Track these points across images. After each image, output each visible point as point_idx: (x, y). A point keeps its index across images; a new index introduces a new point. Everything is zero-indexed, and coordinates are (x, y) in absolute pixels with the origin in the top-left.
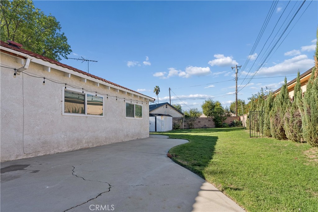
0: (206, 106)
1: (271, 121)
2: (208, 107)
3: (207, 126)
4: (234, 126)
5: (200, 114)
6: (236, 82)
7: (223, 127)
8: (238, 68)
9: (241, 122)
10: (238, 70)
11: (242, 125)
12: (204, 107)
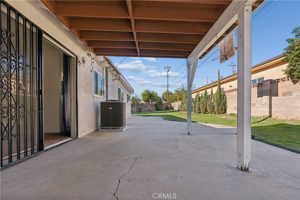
0: (145, 95)
1: (201, 106)
2: (147, 95)
3: (151, 110)
4: (168, 110)
5: (140, 100)
6: (167, 78)
7: (162, 110)
8: (169, 68)
9: (173, 107)
10: (169, 70)
11: (173, 109)
12: (143, 95)
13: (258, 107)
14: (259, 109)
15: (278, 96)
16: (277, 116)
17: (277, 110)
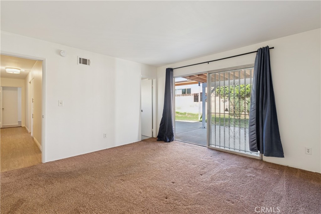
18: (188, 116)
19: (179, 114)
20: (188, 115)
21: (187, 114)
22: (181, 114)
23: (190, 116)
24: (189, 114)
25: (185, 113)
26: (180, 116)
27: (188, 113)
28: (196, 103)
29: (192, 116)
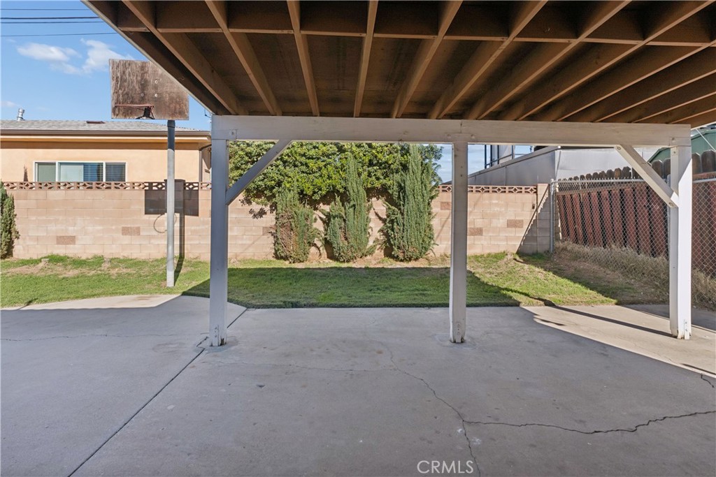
13: (151, 237)
14: (152, 241)
15: (197, 215)
16: (197, 255)
17: (197, 242)
18: (114, 272)
19: (65, 266)
20: (113, 268)
21: (105, 266)
22: (78, 263)
23: (125, 271)
24: (116, 262)
25: (99, 260)
26: (72, 273)
27: (111, 260)
28: (153, 217)
29: (129, 271)
